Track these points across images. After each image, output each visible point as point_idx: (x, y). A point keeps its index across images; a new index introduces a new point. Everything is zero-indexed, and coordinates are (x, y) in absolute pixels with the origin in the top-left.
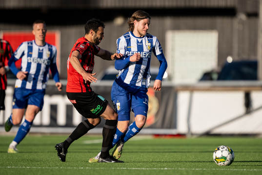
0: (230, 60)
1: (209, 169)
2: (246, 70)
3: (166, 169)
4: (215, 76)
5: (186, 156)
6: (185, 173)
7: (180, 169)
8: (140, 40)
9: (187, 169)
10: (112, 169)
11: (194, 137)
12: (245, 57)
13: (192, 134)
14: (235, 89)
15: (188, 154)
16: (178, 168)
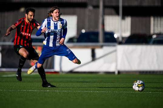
0: (83, 31)
1: (72, 91)
2: (92, 37)
3: (48, 91)
4: (75, 40)
5: (59, 84)
6: (58, 93)
7: (56, 91)
8: (56, 23)
9: (60, 91)
10: (18, 91)
11: (64, 73)
12: (92, 30)
13: (63, 72)
14: (86, 47)
15: (60, 83)
16: (54, 90)
